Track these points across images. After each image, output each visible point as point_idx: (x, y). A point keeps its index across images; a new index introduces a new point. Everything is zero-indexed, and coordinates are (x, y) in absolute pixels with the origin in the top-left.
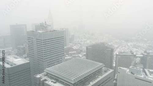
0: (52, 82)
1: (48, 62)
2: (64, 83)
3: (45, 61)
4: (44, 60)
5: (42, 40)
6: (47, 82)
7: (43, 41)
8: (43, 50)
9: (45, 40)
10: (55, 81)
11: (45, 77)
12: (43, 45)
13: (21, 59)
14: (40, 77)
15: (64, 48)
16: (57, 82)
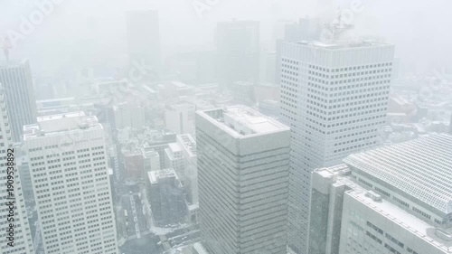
0: (367, 195)
1: (335, 135)
2: (407, 205)
3: (328, 133)
4: (326, 130)
5: (328, 71)
6: (352, 194)
7: (330, 74)
8: (329, 98)
9: (337, 70)
10: (378, 196)
11: (345, 178)
12: (329, 86)
13: (266, 120)
14: (332, 177)
15: (387, 98)
16: (383, 200)
